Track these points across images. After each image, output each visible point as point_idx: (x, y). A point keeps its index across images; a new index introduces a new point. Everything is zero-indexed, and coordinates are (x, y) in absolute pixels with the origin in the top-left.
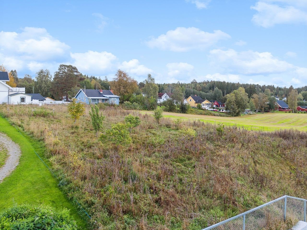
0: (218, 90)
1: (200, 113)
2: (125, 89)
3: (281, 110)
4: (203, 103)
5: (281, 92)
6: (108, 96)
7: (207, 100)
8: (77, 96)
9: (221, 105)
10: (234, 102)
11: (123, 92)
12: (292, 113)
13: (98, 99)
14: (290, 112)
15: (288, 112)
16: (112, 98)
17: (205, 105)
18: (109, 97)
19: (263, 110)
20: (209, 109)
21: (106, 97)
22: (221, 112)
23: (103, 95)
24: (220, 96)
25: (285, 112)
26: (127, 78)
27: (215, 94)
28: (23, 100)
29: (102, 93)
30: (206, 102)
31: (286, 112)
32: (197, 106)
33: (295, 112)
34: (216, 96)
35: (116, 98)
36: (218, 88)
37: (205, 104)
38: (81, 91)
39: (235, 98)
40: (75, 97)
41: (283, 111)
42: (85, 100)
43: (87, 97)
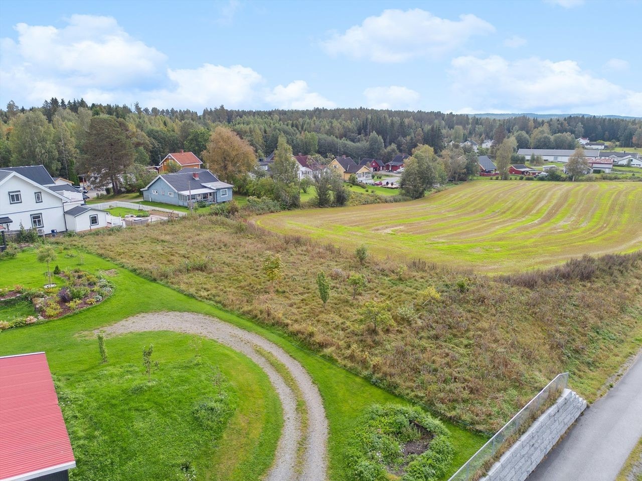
0: (376, 138)
3: (483, 175)
4: (360, 172)
5: (479, 128)
6: (213, 186)
7: (365, 166)
8: (149, 188)
10: (416, 173)
12: (502, 179)
14: (497, 179)
15: (495, 178)
16: (221, 191)
17: (362, 176)
18: (216, 189)
19: (456, 179)
21: (210, 188)
22: (389, 188)
23: (203, 184)
24: (379, 149)
27: (371, 146)
28: (94, 220)
29: (197, 179)
30: (364, 169)
31: (491, 179)
32: (350, 179)
33: (506, 179)
34: (373, 149)
35: (227, 189)
36: (376, 133)
38: (160, 178)
39: (419, 166)
40: (146, 188)
41: (486, 176)
42: (172, 196)
43: (177, 191)
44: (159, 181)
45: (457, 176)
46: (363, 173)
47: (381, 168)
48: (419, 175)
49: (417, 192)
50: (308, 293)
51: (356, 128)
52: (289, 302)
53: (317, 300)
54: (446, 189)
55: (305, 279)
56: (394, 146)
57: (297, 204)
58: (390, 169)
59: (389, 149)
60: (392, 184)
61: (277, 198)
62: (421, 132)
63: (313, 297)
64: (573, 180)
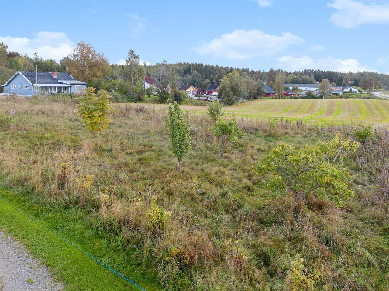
0: (197, 74)
1: (196, 104)
2: (92, 71)
3: (267, 96)
4: (188, 90)
6: (69, 82)
7: (192, 86)
8: (8, 83)
9: (202, 92)
10: (229, 88)
11: (89, 76)
12: (279, 98)
13: (51, 87)
14: (276, 98)
15: (275, 98)
16: (76, 86)
17: (190, 93)
18: (71, 84)
19: (252, 97)
20: (195, 98)
21: (65, 84)
22: (209, 101)
23: (59, 81)
24: (199, 81)
25: (271, 98)
26: (93, 55)
27: (194, 79)
29: (55, 77)
30: (191, 89)
31: (273, 98)
33: (282, 98)
34: (195, 81)
35: (81, 86)
36: (197, 72)
37: (190, 91)
38: (18, 74)
39: (230, 83)
40: (6, 84)
41: (269, 97)
42: (28, 88)
43: (31, 84)
44: (18, 76)
45: (252, 95)
46: (191, 91)
47: (201, 92)
48: (231, 89)
49: (230, 100)
50: (150, 151)
51: (183, 71)
52: (116, 162)
53: (165, 160)
54: (247, 102)
55: (146, 137)
56: (208, 80)
57: (142, 99)
58: (207, 93)
59: (205, 81)
60: (211, 99)
61: (126, 93)
62: (224, 72)
63: (159, 155)
64: (323, 98)
